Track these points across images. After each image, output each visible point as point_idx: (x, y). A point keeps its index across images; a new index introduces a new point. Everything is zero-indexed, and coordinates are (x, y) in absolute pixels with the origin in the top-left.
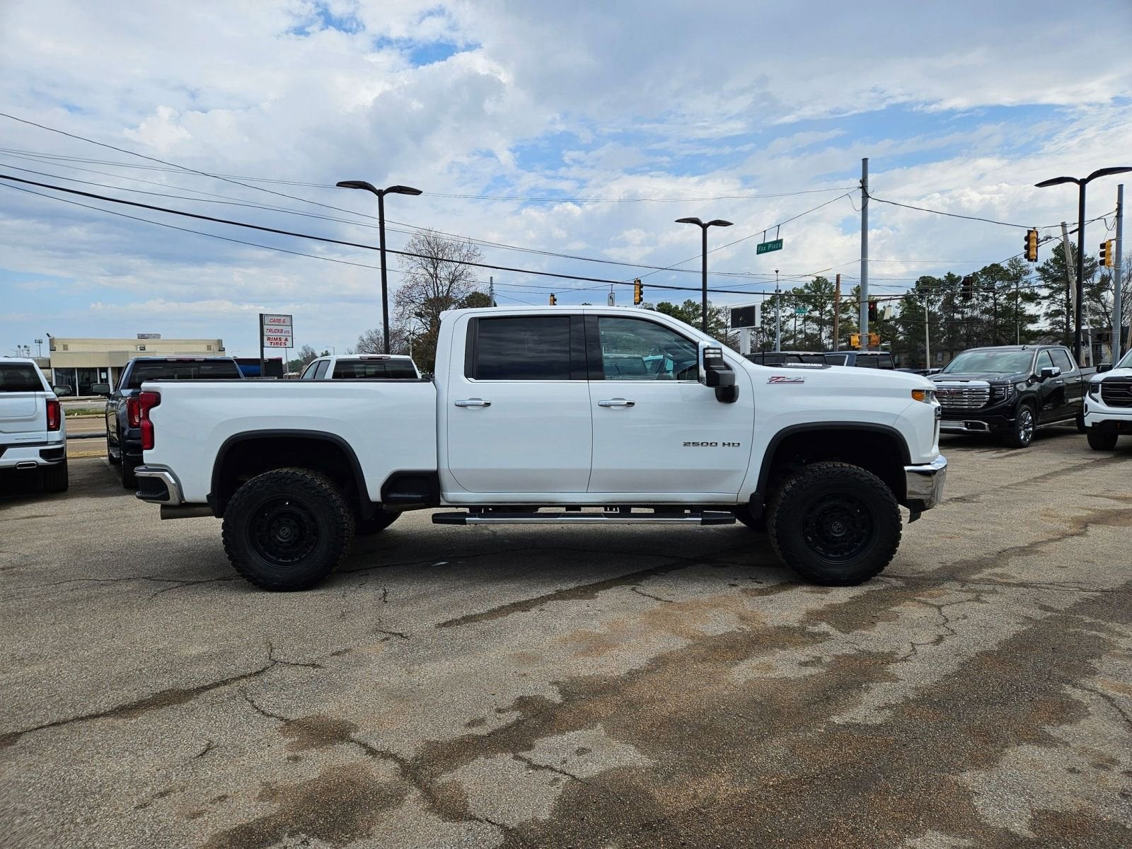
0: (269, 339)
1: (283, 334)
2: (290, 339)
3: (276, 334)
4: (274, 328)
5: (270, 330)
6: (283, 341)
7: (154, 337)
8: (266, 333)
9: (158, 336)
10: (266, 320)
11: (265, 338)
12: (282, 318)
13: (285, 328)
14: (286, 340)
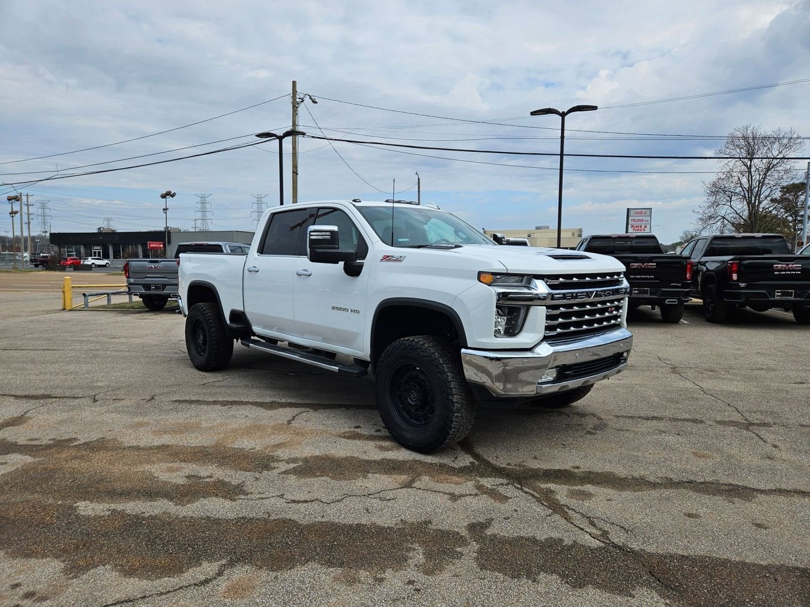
0: (632, 226)
1: (644, 223)
2: (648, 226)
3: (639, 223)
4: (637, 218)
5: (634, 220)
6: (643, 228)
7: (545, 228)
8: (630, 222)
9: (548, 227)
10: (632, 213)
11: (630, 226)
12: (644, 211)
13: (645, 218)
14: (646, 227)
